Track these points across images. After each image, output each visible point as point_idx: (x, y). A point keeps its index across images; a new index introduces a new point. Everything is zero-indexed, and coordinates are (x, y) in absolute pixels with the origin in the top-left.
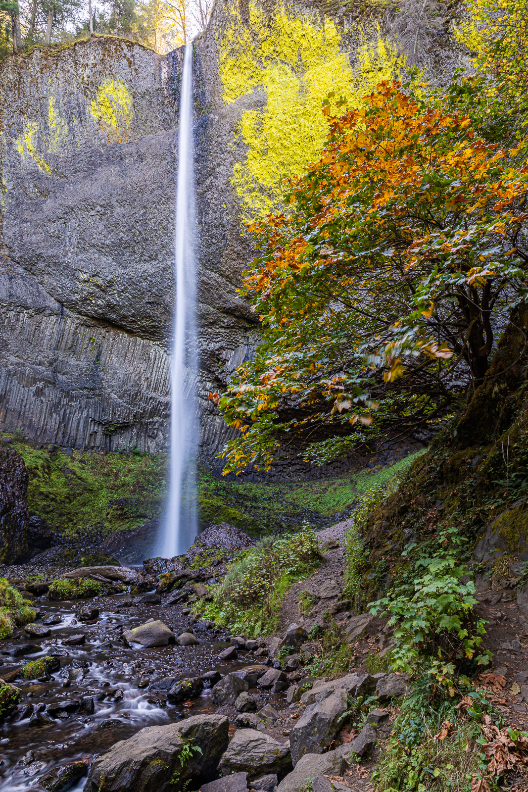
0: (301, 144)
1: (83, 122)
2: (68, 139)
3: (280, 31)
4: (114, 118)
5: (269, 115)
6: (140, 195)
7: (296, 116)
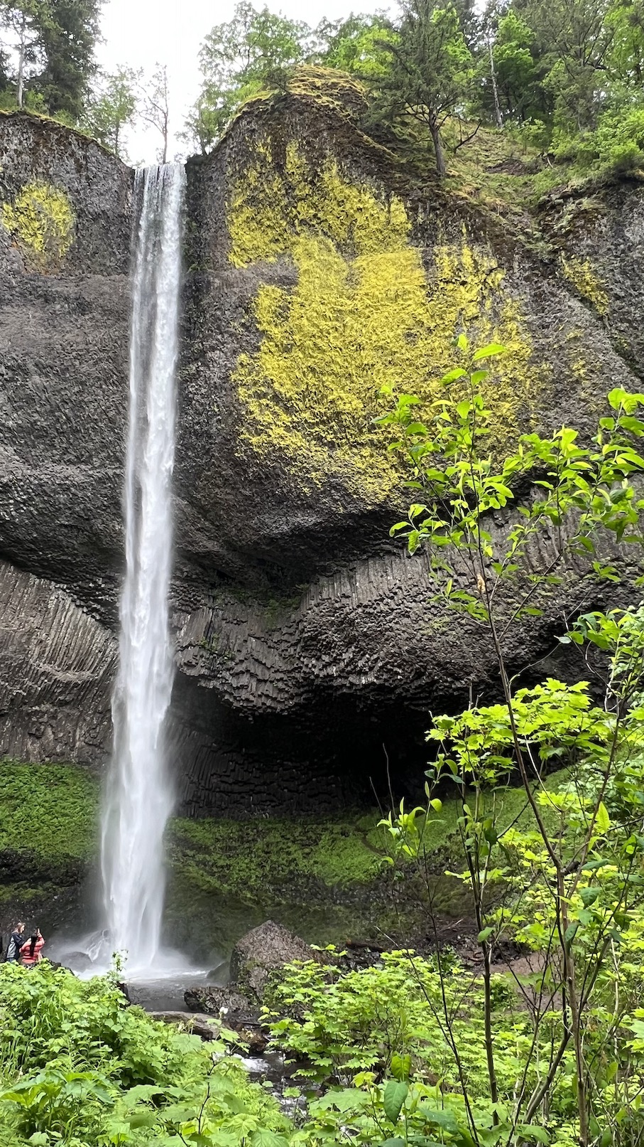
0: (344, 350)
3: (327, 194)
4: (39, 236)
7: (340, 311)
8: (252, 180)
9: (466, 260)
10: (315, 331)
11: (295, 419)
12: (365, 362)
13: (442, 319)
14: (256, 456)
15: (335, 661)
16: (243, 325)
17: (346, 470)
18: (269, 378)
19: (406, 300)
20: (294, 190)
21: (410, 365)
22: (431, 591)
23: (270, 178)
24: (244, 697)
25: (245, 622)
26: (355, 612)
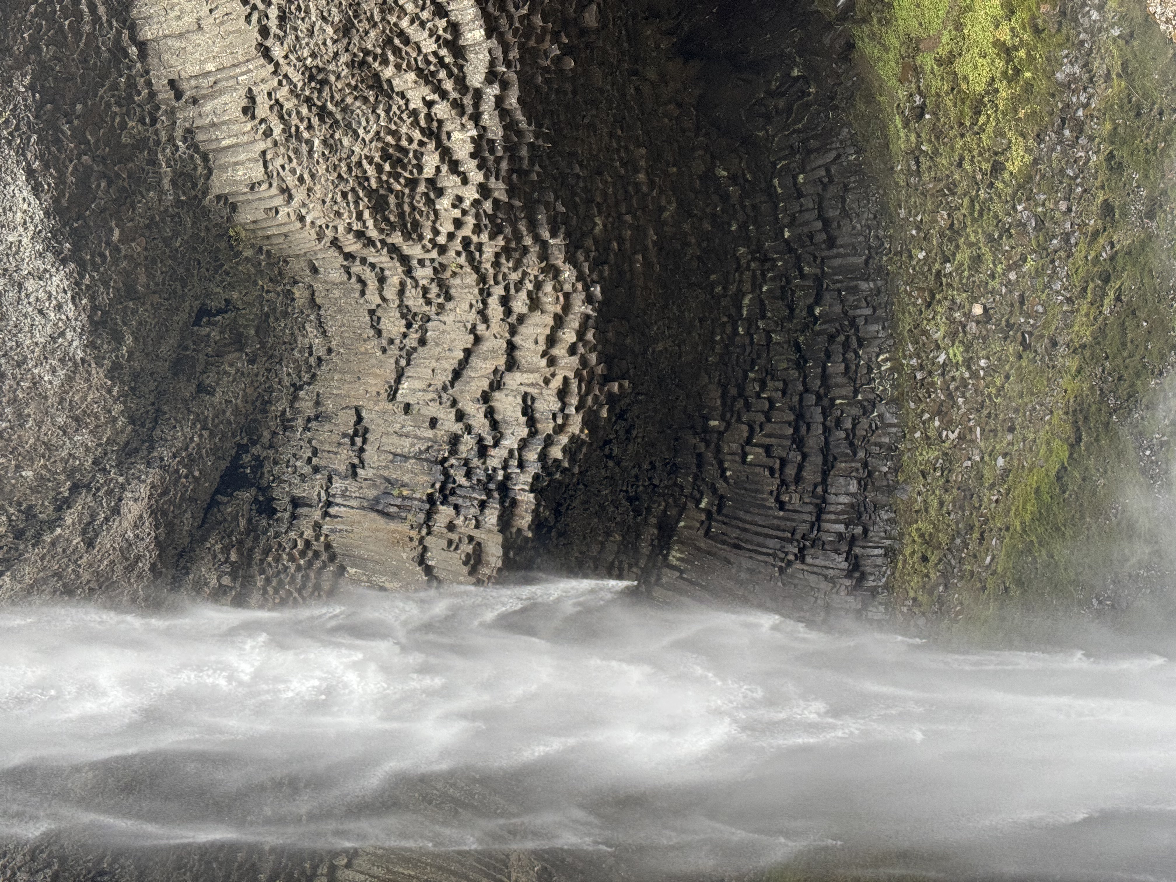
15: (435, 132)
24: (556, 406)
25: (358, 412)
26: (285, 68)
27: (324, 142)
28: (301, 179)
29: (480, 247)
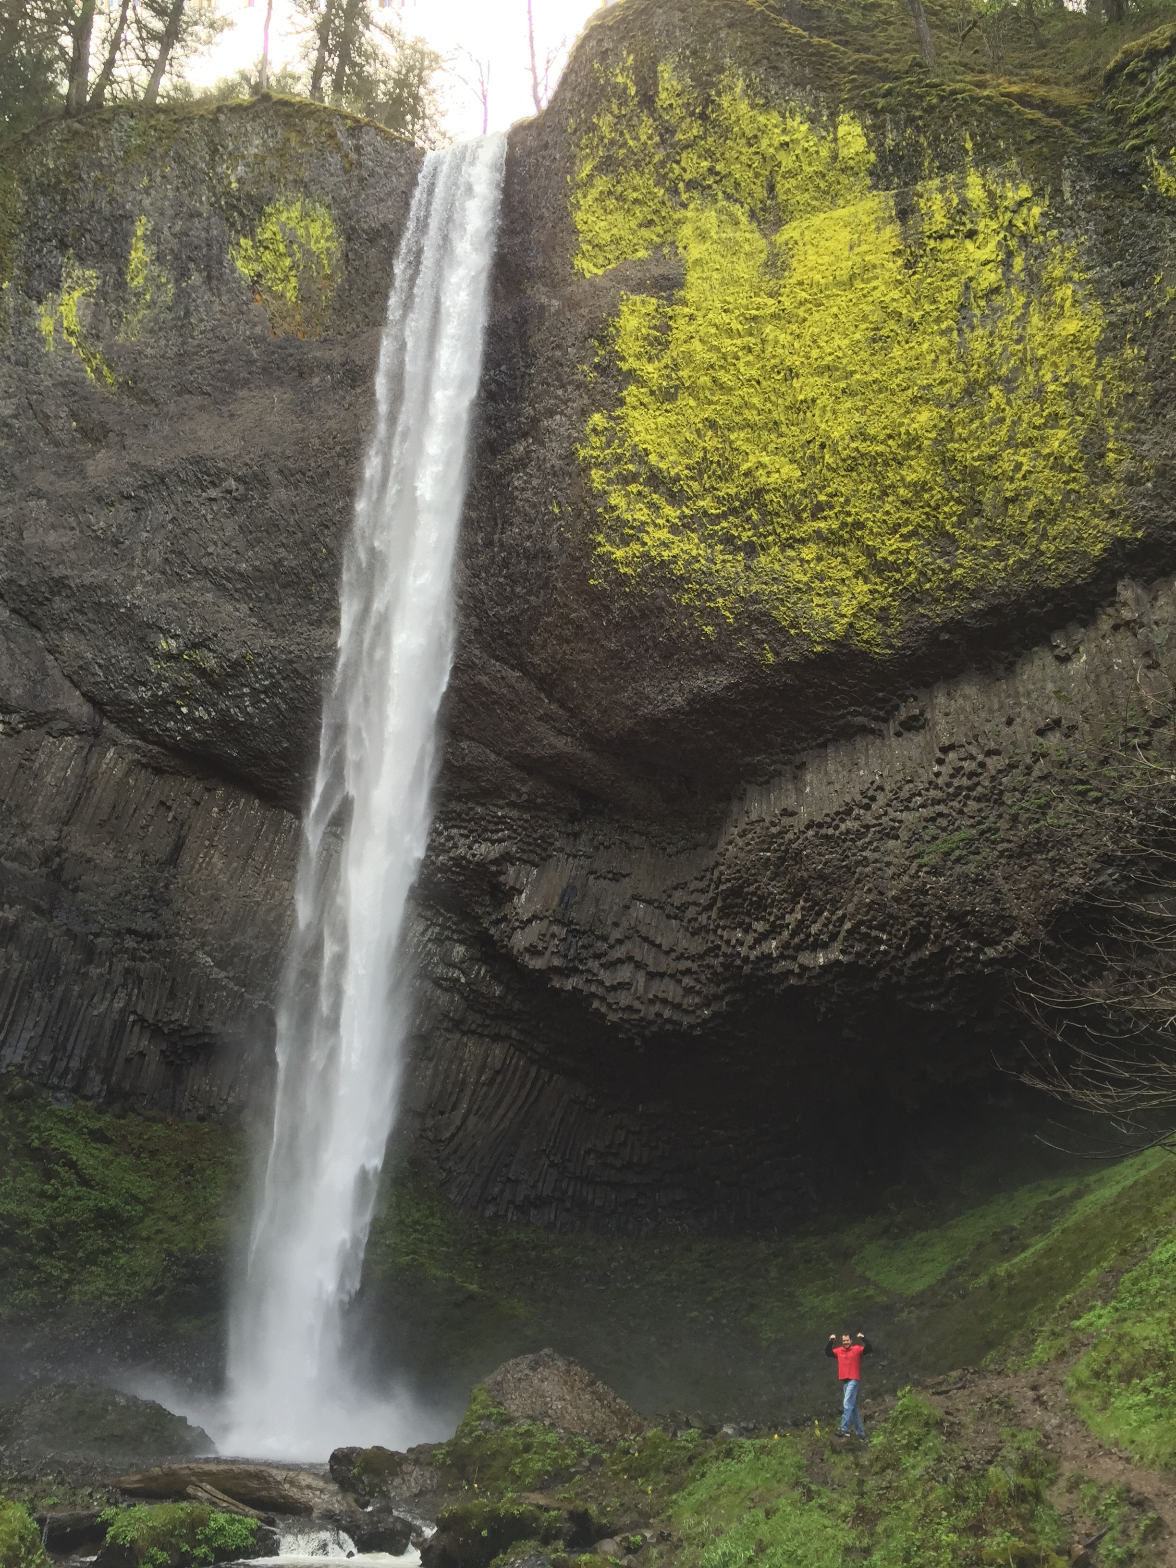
0: (764, 383)
1: (214, 283)
2: (170, 316)
3: (729, 129)
4: (293, 280)
5: (687, 310)
6: (342, 462)
7: (754, 318)
8: (606, 130)
9: (975, 192)
10: (713, 357)
11: (687, 512)
12: (801, 397)
13: (935, 302)
14: (623, 580)
15: (774, 930)
16: (597, 367)
17: (775, 588)
18: (642, 446)
19: (869, 281)
20: (673, 133)
21: (880, 391)
22: (936, 787)
23: (635, 121)
24: (623, 1003)
25: (627, 875)
26: (802, 837)
27: (768, 859)
28: (748, 844)
29: (717, 956)
